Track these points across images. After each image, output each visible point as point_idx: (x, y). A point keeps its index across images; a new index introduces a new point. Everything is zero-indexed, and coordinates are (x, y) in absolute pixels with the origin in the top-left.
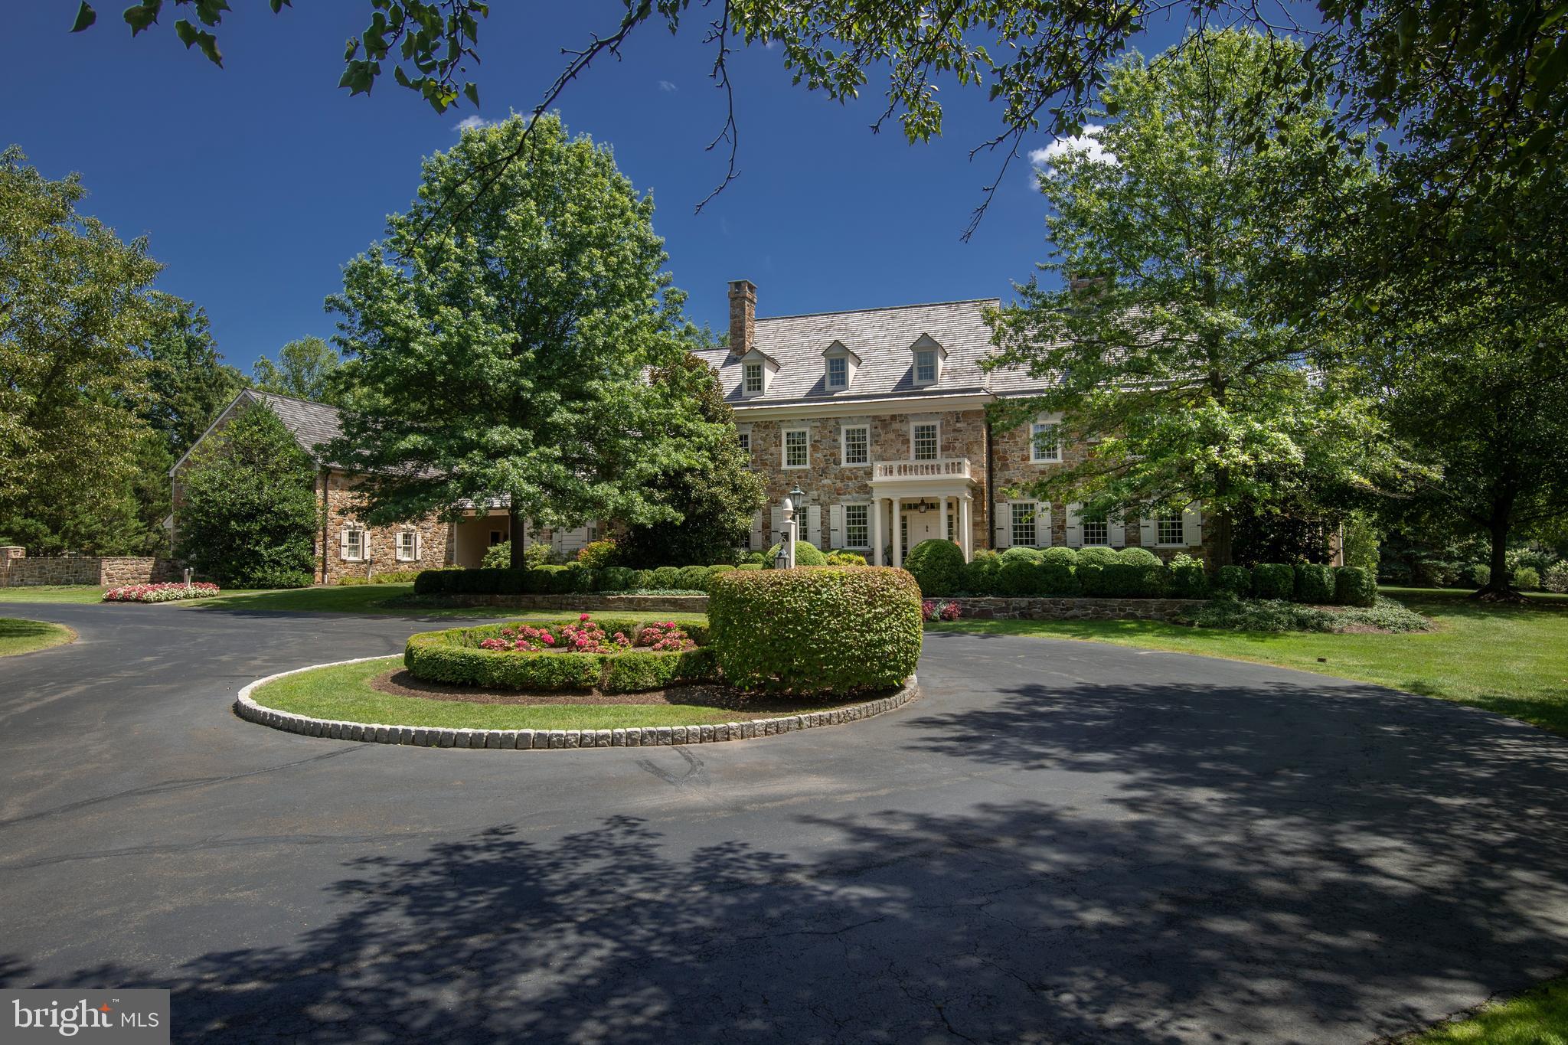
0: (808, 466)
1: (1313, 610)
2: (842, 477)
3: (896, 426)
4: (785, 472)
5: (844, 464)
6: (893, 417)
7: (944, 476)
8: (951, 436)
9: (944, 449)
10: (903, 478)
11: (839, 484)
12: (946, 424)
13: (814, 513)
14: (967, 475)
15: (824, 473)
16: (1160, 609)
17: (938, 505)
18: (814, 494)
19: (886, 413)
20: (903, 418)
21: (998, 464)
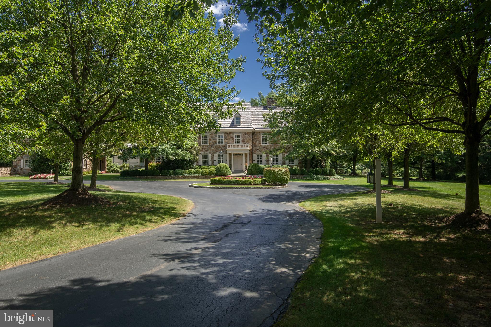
0: (208, 144)
1: (326, 177)
2: (217, 147)
3: (231, 135)
4: (202, 146)
5: (217, 144)
6: (230, 133)
7: (244, 148)
8: (244, 138)
9: (242, 141)
10: (234, 148)
11: (216, 149)
12: (243, 135)
13: (210, 156)
14: (249, 148)
15: (212, 146)
17: (242, 155)
18: (210, 151)
19: (229, 132)
20: (232, 133)
21: (254, 145)
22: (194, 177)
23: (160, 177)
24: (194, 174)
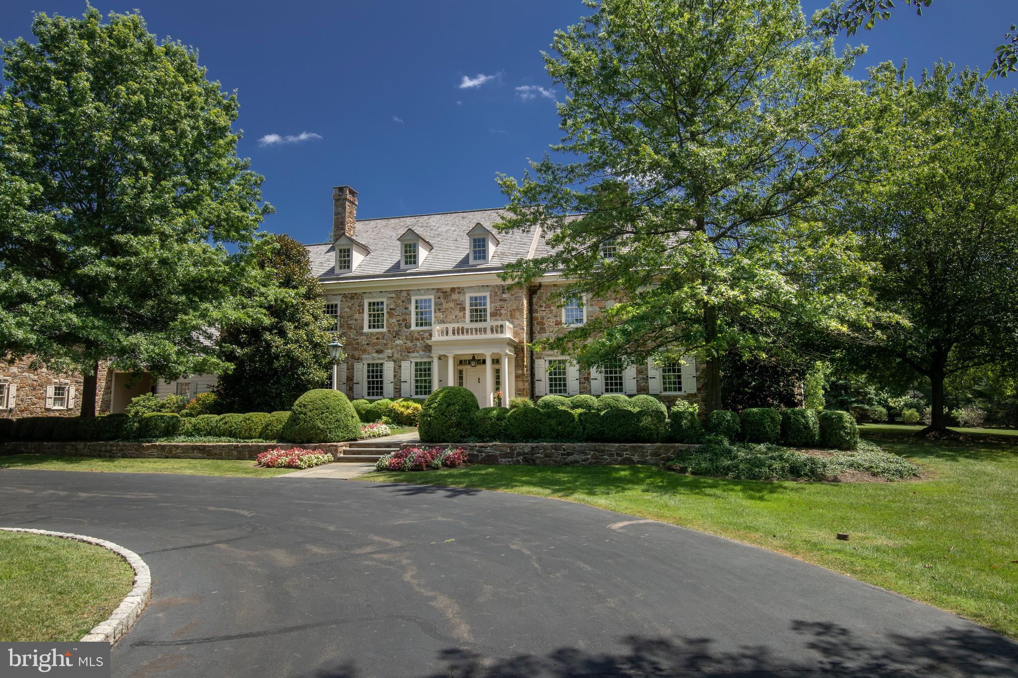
0: (385, 330)
1: (803, 455)
2: (412, 338)
3: (455, 296)
4: (366, 334)
5: (413, 327)
6: (453, 290)
7: (489, 336)
8: (498, 304)
9: (493, 315)
10: (456, 337)
11: (409, 344)
12: (494, 295)
13: (389, 369)
14: (508, 334)
15: (397, 335)
16: (656, 454)
17: (484, 362)
18: (389, 352)
19: (447, 286)
20: (460, 291)
21: (537, 328)
22: (194, 448)
23: (80, 445)
24: (209, 434)
